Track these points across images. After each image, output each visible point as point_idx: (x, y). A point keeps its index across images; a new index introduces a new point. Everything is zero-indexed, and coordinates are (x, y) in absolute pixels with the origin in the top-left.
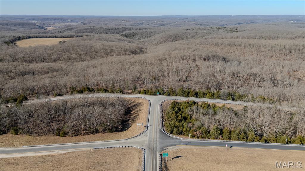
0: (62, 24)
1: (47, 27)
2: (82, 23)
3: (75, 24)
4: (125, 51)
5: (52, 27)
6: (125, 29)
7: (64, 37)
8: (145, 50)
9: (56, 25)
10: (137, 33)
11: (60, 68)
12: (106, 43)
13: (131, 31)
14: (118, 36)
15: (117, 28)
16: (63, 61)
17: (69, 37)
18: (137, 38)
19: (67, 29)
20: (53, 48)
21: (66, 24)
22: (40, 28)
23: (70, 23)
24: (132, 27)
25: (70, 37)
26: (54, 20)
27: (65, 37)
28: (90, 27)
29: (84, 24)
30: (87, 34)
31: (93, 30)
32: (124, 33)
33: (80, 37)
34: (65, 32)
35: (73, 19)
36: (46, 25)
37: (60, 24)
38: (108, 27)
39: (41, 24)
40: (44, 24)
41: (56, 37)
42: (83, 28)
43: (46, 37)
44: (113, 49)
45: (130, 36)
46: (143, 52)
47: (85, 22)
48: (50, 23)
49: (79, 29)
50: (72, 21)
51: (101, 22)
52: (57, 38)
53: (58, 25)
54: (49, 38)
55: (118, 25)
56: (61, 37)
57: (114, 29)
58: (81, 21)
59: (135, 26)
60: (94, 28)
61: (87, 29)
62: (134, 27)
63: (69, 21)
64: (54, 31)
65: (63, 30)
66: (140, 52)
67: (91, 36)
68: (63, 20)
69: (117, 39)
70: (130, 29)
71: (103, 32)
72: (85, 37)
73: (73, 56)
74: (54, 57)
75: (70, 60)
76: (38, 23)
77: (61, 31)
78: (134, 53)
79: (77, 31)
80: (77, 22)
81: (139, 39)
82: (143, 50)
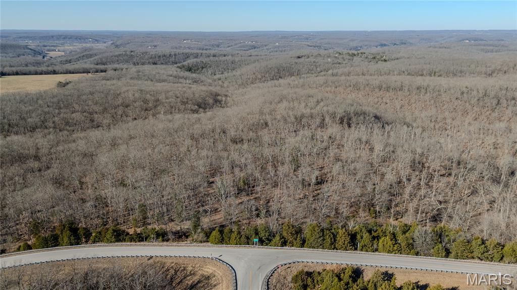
0: (78, 46)
1: (49, 50)
2: (112, 44)
3: (101, 46)
4: (183, 103)
5: (59, 51)
6: (187, 56)
7: (70, 73)
8: (224, 99)
9: (66, 47)
10: (209, 63)
12: (148, 86)
13: (198, 60)
14: (172, 70)
15: (173, 53)
16: (51, 130)
17: (81, 73)
18: (210, 72)
19: (84, 56)
20: (40, 96)
21: (84, 45)
22: (36, 52)
23: (93, 45)
24: (201, 51)
25: (84, 73)
26: (64, 38)
27: (73, 73)
28: (124, 53)
29: (117, 46)
30: (116, 66)
31: (130, 58)
32: (185, 63)
33: (102, 71)
34: (79, 60)
35: (97, 37)
36: (48, 48)
37: (75, 46)
38: (157, 53)
39: (38, 46)
40: (45, 46)
41: (54, 72)
42: (111, 54)
43: (36, 73)
44: (160, 98)
45: (196, 68)
46: (220, 102)
47: (118, 43)
48: (55, 44)
49: (105, 55)
50: (96, 40)
51: (146, 42)
52: (56, 74)
53: (68, 47)
54: (41, 74)
55: (176, 48)
56: (65, 71)
57: (168, 56)
58: (112, 40)
59: (206, 49)
60: (132, 53)
61: (120, 55)
62: (204, 52)
63: (90, 41)
64: (59, 60)
65: (75, 57)
66: (214, 104)
67: (122, 70)
68: (80, 39)
69: (171, 76)
70: (197, 56)
71: (147, 61)
72: (110, 73)
73: (77, 116)
74: (33, 120)
75: (68, 128)
76: (32, 44)
77: (70, 60)
78: (202, 106)
79: (101, 59)
80: (105, 43)
81: (212, 74)
82: (219, 98)
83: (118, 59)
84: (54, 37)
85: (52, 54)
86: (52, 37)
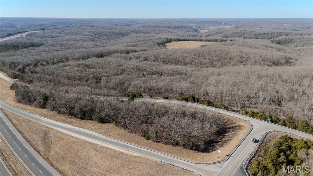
0: (215, 27)
1: (201, 29)
2: (235, 26)
3: (228, 27)
4: (264, 60)
5: (206, 30)
6: (280, 34)
7: (208, 41)
8: (294, 61)
9: (210, 28)
10: (295, 39)
11: (185, 72)
12: (246, 50)
13: (287, 37)
14: (266, 42)
15: (270, 32)
16: (194, 65)
17: (213, 41)
18: (293, 45)
19: (217, 33)
20: (192, 50)
21: (219, 27)
22: (195, 30)
23: (224, 26)
24: (291, 32)
25: (215, 41)
26: (210, 23)
27: (210, 41)
28: (240, 31)
29: (237, 28)
30: (231, 38)
31: (243, 35)
32: (277, 39)
33: (224, 41)
34: (214, 35)
36: (201, 28)
37: (214, 27)
38: (260, 32)
39: (197, 27)
40: (200, 27)
41: (201, 40)
42: (232, 32)
43: (193, 40)
44: (251, 56)
45: (284, 42)
46: (290, 63)
47: (238, 26)
48: (205, 26)
49: (229, 32)
50: (227, 24)
51: (256, 25)
53: (211, 28)
54: (195, 41)
55: (275, 29)
56: (206, 40)
57: (267, 34)
58: (235, 24)
59: (296, 30)
60: (244, 32)
61: (237, 33)
62: (293, 32)
63: (223, 24)
64: (205, 34)
65: (213, 33)
66: (285, 64)
67: (235, 41)
68: (218, 23)
69: (263, 46)
70: (288, 34)
71: (252, 37)
72: (228, 42)
73: (206, 61)
74: (187, 60)
75: (201, 65)
76: (194, 26)
77: (210, 35)
78: (276, 63)
79: (226, 34)
80: (231, 25)
81: (295, 46)
82: (291, 60)
83: (236, 35)
84: (205, 23)
85: (202, 31)
86: (204, 22)
